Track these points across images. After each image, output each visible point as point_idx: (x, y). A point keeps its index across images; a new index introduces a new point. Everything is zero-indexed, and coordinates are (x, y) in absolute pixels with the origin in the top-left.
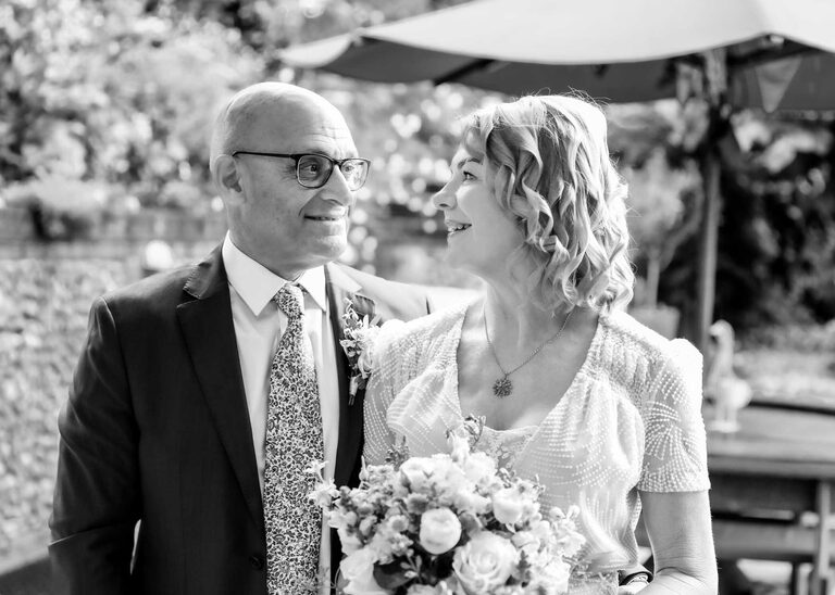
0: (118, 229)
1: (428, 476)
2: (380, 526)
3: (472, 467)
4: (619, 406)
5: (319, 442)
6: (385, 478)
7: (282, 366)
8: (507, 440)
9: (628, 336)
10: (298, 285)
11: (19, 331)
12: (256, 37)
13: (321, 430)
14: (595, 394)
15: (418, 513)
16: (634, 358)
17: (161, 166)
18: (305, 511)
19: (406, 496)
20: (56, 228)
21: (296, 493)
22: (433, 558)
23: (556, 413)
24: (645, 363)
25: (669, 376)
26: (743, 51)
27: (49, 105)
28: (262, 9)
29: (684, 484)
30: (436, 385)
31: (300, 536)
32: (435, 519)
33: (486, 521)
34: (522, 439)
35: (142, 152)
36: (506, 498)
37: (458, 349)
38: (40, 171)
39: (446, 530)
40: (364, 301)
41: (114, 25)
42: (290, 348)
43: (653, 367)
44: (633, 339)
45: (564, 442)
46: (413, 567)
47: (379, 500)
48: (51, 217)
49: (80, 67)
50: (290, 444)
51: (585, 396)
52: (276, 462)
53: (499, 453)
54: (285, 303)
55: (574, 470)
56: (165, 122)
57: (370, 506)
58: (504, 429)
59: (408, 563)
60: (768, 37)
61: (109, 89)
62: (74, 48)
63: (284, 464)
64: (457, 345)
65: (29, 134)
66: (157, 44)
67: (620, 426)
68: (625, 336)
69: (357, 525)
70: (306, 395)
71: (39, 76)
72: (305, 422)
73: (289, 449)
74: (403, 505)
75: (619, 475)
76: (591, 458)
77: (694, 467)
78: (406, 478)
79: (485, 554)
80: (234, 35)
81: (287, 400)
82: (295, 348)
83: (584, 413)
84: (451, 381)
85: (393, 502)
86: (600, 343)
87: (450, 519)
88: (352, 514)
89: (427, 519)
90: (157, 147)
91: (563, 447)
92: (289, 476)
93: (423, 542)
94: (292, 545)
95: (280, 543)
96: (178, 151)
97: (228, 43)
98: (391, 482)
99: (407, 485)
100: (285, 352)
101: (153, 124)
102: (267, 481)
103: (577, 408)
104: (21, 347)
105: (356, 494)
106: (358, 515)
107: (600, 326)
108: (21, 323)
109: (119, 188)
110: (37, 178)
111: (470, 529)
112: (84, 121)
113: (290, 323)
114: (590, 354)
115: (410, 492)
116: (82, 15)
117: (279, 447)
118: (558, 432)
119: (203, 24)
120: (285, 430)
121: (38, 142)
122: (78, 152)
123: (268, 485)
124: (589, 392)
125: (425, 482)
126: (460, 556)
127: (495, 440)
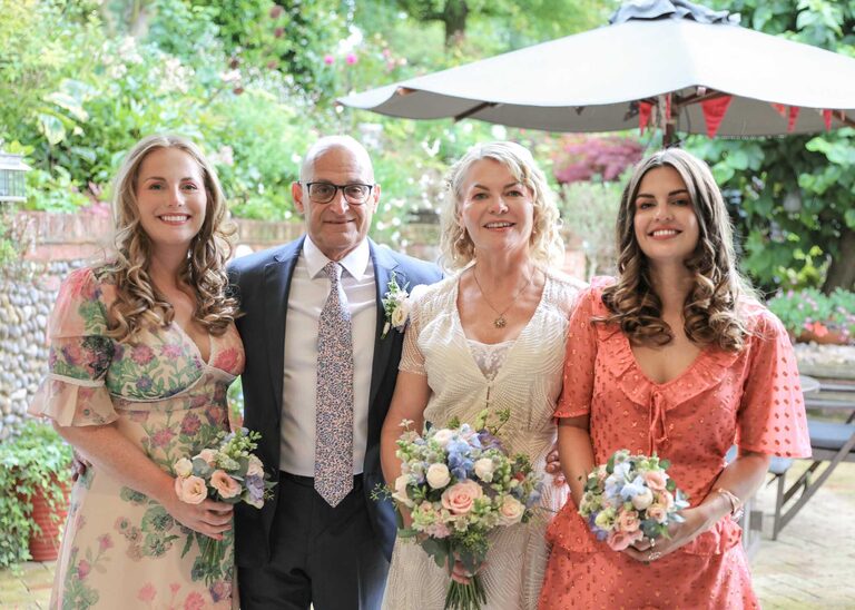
7: (326, 313)
8: (498, 349)
10: (340, 265)
14: (549, 319)
18: (343, 401)
23: (526, 331)
26: (686, 95)
30: (447, 323)
31: (339, 416)
34: (506, 348)
35: (228, 173)
41: (202, 75)
42: (330, 302)
49: (181, 111)
51: (543, 321)
52: (323, 371)
56: (245, 151)
58: (494, 343)
60: (696, 87)
61: (202, 126)
63: (328, 372)
64: (456, 298)
66: (238, 91)
71: (154, 119)
73: (331, 363)
81: (329, 333)
82: (333, 301)
83: (543, 331)
84: (455, 320)
86: (549, 288)
90: (239, 171)
92: (332, 380)
94: (335, 422)
95: (327, 420)
96: (256, 175)
101: (236, 153)
103: (538, 328)
107: (548, 279)
113: (332, 286)
114: (543, 296)
124: (545, 318)
127: (489, 351)
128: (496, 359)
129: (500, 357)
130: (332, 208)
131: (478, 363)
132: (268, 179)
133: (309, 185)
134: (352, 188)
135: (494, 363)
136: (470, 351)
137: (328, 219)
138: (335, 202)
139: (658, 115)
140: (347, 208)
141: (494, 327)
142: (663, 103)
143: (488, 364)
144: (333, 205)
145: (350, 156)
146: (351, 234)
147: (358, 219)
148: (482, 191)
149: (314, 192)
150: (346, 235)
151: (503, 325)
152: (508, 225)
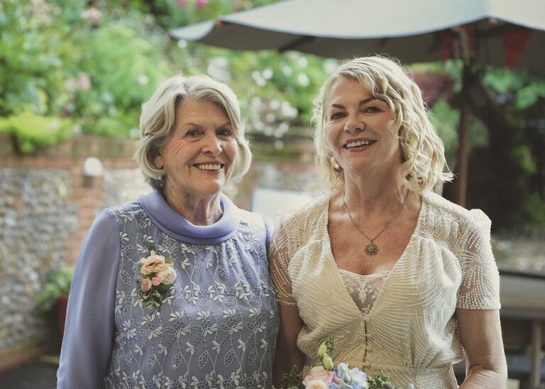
0: (67, 149)
4: (443, 253)
8: (371, 280)
9: (443, 208)
11: (2, 216)
12: (164, 19)
14: (426, 247)
16: (448, 222)
17: (96, 107)
20: (27, 147)
23: (402, 260)
24: (457, 225)
25: (472, 233)
27: (25, 67)
28: (170, 1)
30: (317, 249)
34: (381, 279)
37: (328, 226)
38: (17, 109)
41: (69, 14)
43: (462, 228)
44: (446, 210)
45: (410, 279)
48: (24, 139)
49: (45, 42)
51: (419, 249)
53: (366, 290)
55: (419, 296)
56: (100, 78)
58: (367, 274)
60: (488, 19)
62: (42, 29)
64: (326, 223)
65: (11, 86)
66: (95, 27)
67: (446, 266)
68: (441, 209)
71: (18, 48)
76: (429, 287)
77: (490, 294)
80: (149, 19)
83: (420, 260)
84: (327, 246)
86: (425, 214)
90: (94, 94)
91: (410, 282)
96: (108, 97)
97: (144, 24)
101: (92, 79)
103: (414, 257)
104: (3, 226)
107: (423, 204)
108: (3, 209)
109: (68, 121)
110: (15, 114)
112: (46, 78)
114: (419, 222)
116: (46, 7)
118: (404, 272)
119: (128, 12)
121: (16, 92)
122: (42, 97)
124: (421, 246)
127: (363, 282)
128: (371, 291)
129: (375, 289)
131: (351, 295)
132: (118, 103)
135: (369, 295)
136: (343, 283)
139: (461, 49)
141: (365, 254)
142: (464, 36)
143: (363, 296)
148: (338, 110)
151: (375, 252)
152: (367, 143)
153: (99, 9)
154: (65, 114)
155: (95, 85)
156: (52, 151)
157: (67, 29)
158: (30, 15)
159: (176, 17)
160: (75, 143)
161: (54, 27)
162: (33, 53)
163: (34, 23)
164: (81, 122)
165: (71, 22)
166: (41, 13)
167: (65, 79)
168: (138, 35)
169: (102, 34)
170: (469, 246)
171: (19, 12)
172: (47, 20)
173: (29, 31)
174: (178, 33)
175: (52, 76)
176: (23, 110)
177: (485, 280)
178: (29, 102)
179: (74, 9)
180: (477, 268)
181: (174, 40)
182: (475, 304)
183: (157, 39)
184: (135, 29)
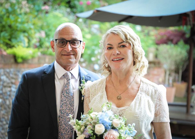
0: (36, 60)
1: (96, 116)
2: (86, 129)
3: (107, 113)
4: (148, 101)
5: (73, 111)
6: (87, 117)
7: (64, 92)
8: (121, 110)
10: (70, 73)
11: (10, 87)
12: (74, 10)
13: (74, 108)
14: (142, 98)
15: (94, 125)
16: (151, 89)
17: (47, 44)
18: (69, 128)
19: (91, 121)
20: (20, 60)
21: (67, 123)
22: (98, 136)
23: (133, 103)
24: (154, 91)
25: (159, 93)
27: (19, 29)
28: (76, 3)
29: (164, 120)
30: (102, 97)
31: (67, 134)
32: (98, 126)
33: (111, 127)
34: (125, 109)
35: (43, 40)
36: (116, 121)
38: (16, 46)
39: (101, 128)
40: (88, 77)
41: (36, 7)
42: (66, 88)
43: (156, 91)
44: (150, 85)
45: (135, 110)
46: (93, 138)
47: (85, 123)
48: (18, 57)
49: (27, 18)
50: (66, 111)
51: (139, 99)
52: (62, 116)
53: (119, 113)
54: (66, 76)
55: (138, 116)
56: (49, 33)
57: (83, 124)
58: (120, 107)
59: (92, 137)
61: (34, 24)
62: (26, 13)
63: (64, 116)
65: (13, 36)
67: (149, 106)
68: (148, 84)
69: (80, 129)
70: (70, 99)
71: (16, 21)
72: (69, 106)
73: (65, 112)
74: (91, 123)
75: (149, 118)
76: (143, 113)
77: (166, 116)
78: (91, 117)
79: (111, 135)
80: (69, 10)
81: (65, 100)
82: (68, 88)
83: (140, 103)
84: (105, 96)
85: (88, 123)
86: (142, 86)
87: (102, 126)
88: (79, 126)
89: (97, 126)
90: (47, 39)
91: (136, 111)
92: (65, 119)
93: (96, 132)
94: (65, 136)
95: (62, 136)
97: (67, 12)
98: (88, 118)
99: (92, 119)
100: (65, 89)
101: (46, 33)
102: (60, 120)
103: (138, 102)
104: (10, 91)
105: (80, 122)
106: (80, 127)
107: (141, 82)
108: (10, 85)
109: (36, 50)
110: (15, 47)
111: (107, 129)
112: (28, 33)
113: (67, 81)
114: (140, 89)
115: (93, 120)
116: (27, 5)
117: (63, 112)
118: (134, 107)
119: (60, 7)
120: (64, 108)
121: (16, 38)
122: (26, 40)
123: (60, 121)
124: (140, 98)
125: (95, 117)
126: (105, 135)
127: (118, 110)
128: (121, 114)
130: (65, 49)
133: (56, 40)
134: (73, 42)
137: (63, 54)
138: (66, 47)
139: (190, 21)
140: (71, 49)
142: (191, 16)
144: (65, 48)
145: (73, 29)
146: (73, 60)
147: (75, 54)
148: (110, 46)
149: (59, 43)
150: (71, 60)
151: (120, 99)
152: (121, 59)
153: (49, 6)
154: (36, 47)
155: (47, 35)
156: (30, 62)
157: (36, 13)
158: (21, 8)
159: (79, 9)
160: (39, 58)
161: (31, 13)
162: (22, 23)
163: (23, 11)
164: (41, 50)
165: (38, 11)
166: (26, 8)
167: (35, 33)
168: (64, 16)
169: (50, 15)
170: (158, 98)
171: (16, 7)
172: (28, 10)
173: (21, 14)
174: (79, 15)
175: (30, 32)
176: (18, 45)
177: (164, 111)
178: (21, 42)
179: (39, 6)
180: (161, 107)
181: (78, 18)
182: (161, 120)
183: (72, 17)
184: (63, 14)
